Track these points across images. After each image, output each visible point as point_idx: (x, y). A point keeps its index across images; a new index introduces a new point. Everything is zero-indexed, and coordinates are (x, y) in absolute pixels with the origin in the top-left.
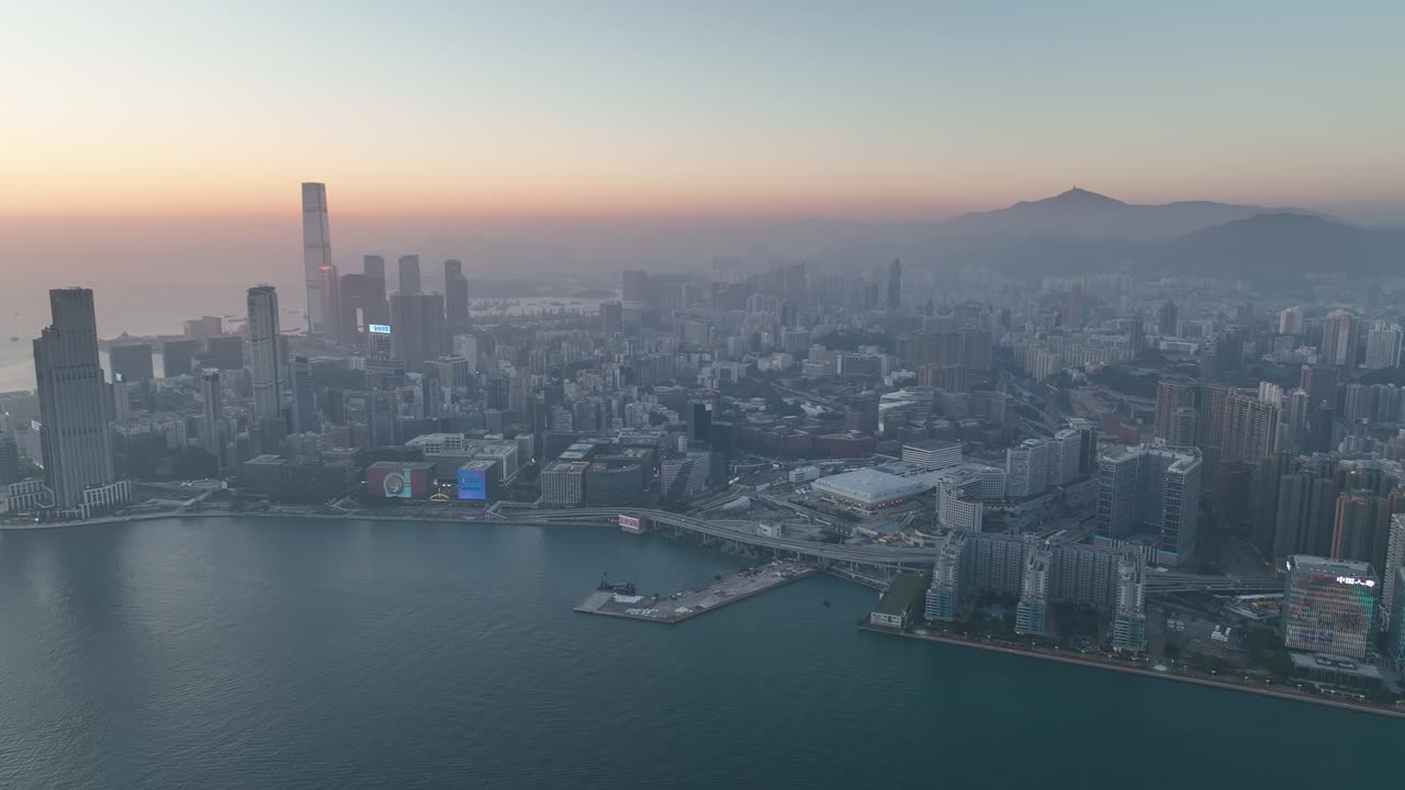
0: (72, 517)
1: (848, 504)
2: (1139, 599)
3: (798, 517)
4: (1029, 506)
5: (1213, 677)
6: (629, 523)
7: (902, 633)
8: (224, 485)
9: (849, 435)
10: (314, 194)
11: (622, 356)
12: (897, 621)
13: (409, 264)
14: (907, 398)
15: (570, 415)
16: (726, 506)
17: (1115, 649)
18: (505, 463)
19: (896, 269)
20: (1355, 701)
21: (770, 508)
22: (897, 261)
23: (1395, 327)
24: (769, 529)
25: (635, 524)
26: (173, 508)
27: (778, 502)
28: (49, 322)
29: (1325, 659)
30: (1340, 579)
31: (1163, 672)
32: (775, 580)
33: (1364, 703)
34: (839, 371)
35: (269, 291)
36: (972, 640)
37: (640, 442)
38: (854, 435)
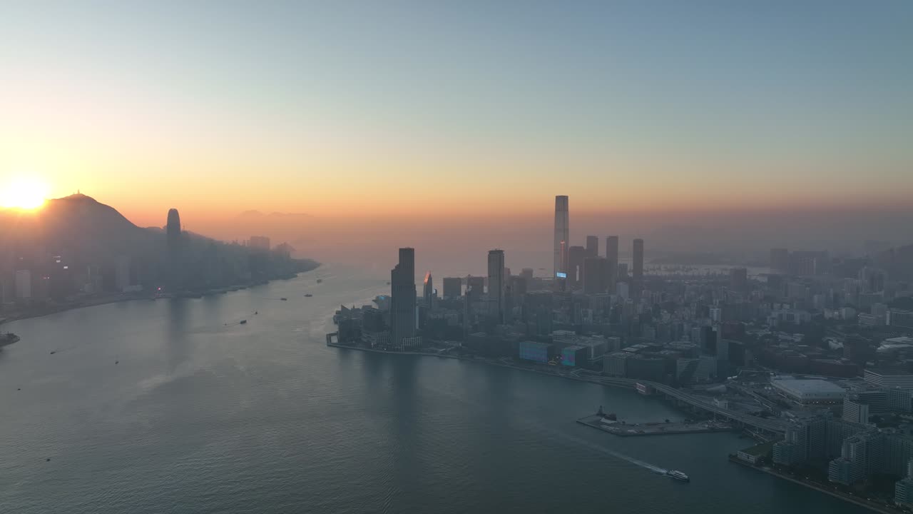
0: (398, 350)
3: (755, 402)
6: (641, 387)
7: (752, 466)
8: (460, 345)
9: (839, 362)
10: (562, 201)
11: (718, 301)
12: (753, 459)
13: (612, 242)
15: (654, 331)
16: (708, 389)
17: (897, 503)
18: (592, 350)
21: (741, 395)
24: (718, 402)
25: (643, 388)
26: (436, 352)
27: (748, 392)
28: (397, 263)
32: (704, 428)
34: (888, 323)
35: (501, 252)
36: (796, 479)
37: (678, 348)
38: (843, 362)
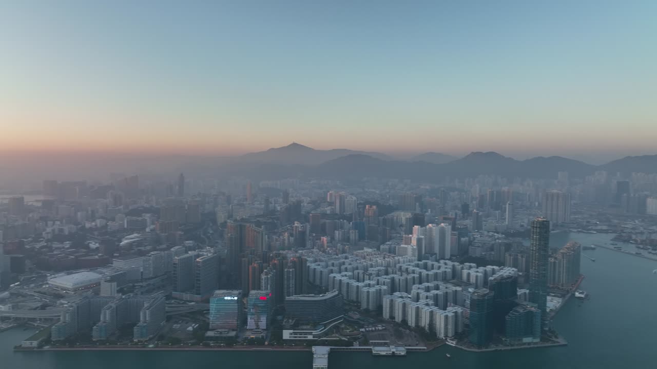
1: (65, 290)
2: (147, 316)
3: (35, 299)
4: (152, 282)
5: (170, 346)
7: (35, 349)
12: (35, 344)
14: (137, 237)
17: (135, 340)
19: (182, 177)
20: (220, 347)
21: (23, 296)
22: (182, 175)
23: (354, 198)
27: (29, 293)
29: (218, 332)
30: (226, 298)
31: (152, 348)
33: (224, 347)
34: (126, 226)
36: (70, 347)
38: (99, 257)
